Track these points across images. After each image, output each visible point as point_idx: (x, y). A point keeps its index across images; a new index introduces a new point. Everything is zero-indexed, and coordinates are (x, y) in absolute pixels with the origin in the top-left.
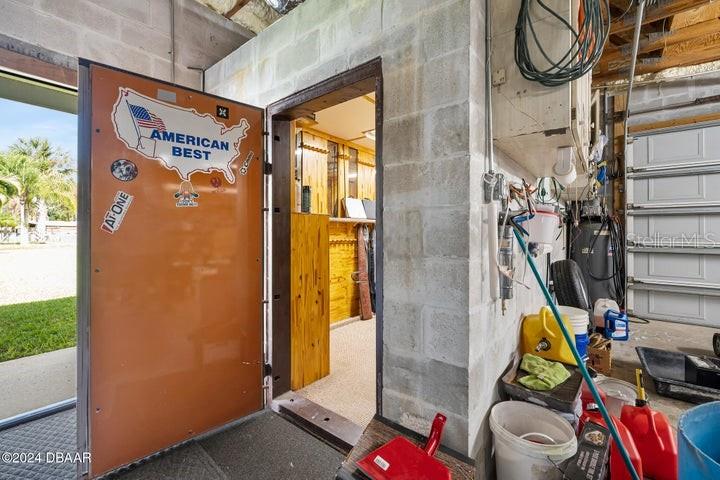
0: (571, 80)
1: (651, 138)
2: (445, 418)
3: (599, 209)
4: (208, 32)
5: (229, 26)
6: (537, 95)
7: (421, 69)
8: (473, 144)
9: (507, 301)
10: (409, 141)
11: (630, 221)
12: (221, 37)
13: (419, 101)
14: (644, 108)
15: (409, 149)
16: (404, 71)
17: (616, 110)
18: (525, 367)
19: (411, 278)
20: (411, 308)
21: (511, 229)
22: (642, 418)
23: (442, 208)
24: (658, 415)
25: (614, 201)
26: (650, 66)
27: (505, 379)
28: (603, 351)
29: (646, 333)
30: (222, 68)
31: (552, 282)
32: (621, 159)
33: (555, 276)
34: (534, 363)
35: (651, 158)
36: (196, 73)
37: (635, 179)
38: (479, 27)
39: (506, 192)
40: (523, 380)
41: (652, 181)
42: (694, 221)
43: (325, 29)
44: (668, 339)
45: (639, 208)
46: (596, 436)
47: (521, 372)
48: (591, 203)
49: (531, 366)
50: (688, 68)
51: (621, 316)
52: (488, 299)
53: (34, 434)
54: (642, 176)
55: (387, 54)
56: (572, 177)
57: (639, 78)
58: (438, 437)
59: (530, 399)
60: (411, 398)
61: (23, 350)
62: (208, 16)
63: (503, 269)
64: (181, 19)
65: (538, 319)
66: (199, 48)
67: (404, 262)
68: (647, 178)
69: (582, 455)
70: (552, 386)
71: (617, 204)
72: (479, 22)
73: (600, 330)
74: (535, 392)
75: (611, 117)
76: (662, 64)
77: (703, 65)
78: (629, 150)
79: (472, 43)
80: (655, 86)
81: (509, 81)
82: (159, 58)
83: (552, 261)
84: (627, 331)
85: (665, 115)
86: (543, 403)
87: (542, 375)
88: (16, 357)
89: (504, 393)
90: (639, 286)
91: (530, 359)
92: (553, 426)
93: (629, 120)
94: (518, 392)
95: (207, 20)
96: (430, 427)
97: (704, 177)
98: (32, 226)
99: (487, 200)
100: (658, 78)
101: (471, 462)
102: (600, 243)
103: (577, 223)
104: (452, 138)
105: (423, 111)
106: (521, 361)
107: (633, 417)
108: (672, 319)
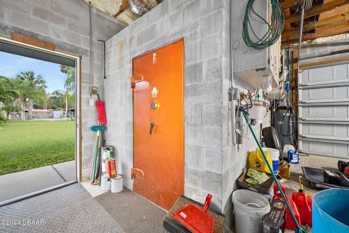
0: (268, 46)
1: (310, 70)
2: (211, 196)
3: (286, 103)
4: (106, 24)
5: (116, 21)
6: (253, 53)
7: (201, 42)
8: (224, 76)
9: (240, 145)
10: (195, 74)
11: (300, 109)
12: (113, 26)
13: (200, 56)
14: (307, 57)
15: (196, 77)
16: (193, 42)
17: (294, 57)
18: (249, 174)
19: (197, 135)
20: (197, 147)
21: (242, 113)
22: (301, 197)
23: (210, 103)
24: (309, 196)
25: (293, 100)
26: (309, 37)
27: (239, 180)
28: (286, 168)
29: (307, 161)
30: (113, 41)
31: (263, 137)
32: (296, 80)
33: (264, 134)
34: (253, 173)
35: (310, 80)
36: (101, 42)
37: (303, 89)
38: (227, 23)
39: (239, 96)
40: (247, 180)
41: (310, 90)
42: (330, 109)
43: (159, 24)
44: (317, 163)
45: (304, 103)
46: (279, 205)
47: (247, 177)
48: (282, 100)
49: (251, 174)
50: (328, 37)
51: (295, 152)
52: (232, 144)
53: (31, 203)
54: (306, 88)
55: (186, 35)
56: (270, 89)
57: (305, 42)
58: (208, 204)
59: (250, 188)
60: (197, 188)
61: (24, 167)
62: (106, 17)
63: (238, 130)
64: (94, 19)
65: (255, 153)
66: (102, 32)
67: (193, 128)
68: (309, 89)
69: (272, 213)
70: (261, 183)
71: (294, 101)
72: (227, 21)
73: (285, 159)
74: (252, 185)
75: (291, 61)
76: (315, 36)
77: (335, 36)
78: (300, 76)
79: (223, 31)
80: (312, 46)
81: (240, 47)
82: (84, 36)
83: (263, 127)
84: (298, 159)
85: (317, 60)
86: (256, 190)
87: (256, 178)
88: (22, 170)
89: (239, 186)
90: (304, 139)
91: (251, 171)
92: (260, 201)
93: (300, 62)
94: (245, 185)
95: (106, 18)
96: (205, 200)
97: (335, 88)
98: (26, 111)
99: (230, 100)
100: (313, 42)
101: (223, 215)
102: (286, 119)
103: (274, 110)
104: (215, 72)
105: (202, 61)
106: (247, 172)
107: (297, 197)
108: (320, 154)
